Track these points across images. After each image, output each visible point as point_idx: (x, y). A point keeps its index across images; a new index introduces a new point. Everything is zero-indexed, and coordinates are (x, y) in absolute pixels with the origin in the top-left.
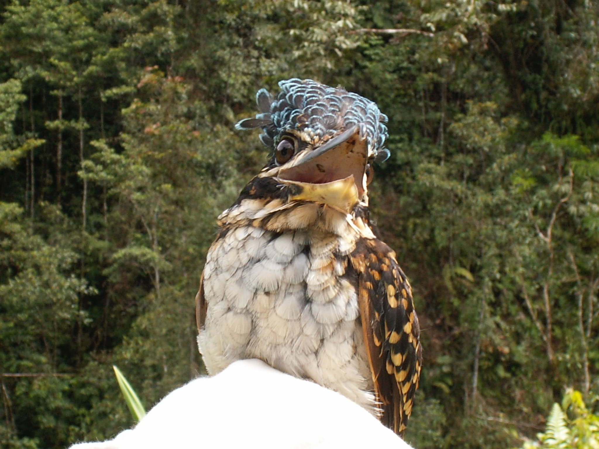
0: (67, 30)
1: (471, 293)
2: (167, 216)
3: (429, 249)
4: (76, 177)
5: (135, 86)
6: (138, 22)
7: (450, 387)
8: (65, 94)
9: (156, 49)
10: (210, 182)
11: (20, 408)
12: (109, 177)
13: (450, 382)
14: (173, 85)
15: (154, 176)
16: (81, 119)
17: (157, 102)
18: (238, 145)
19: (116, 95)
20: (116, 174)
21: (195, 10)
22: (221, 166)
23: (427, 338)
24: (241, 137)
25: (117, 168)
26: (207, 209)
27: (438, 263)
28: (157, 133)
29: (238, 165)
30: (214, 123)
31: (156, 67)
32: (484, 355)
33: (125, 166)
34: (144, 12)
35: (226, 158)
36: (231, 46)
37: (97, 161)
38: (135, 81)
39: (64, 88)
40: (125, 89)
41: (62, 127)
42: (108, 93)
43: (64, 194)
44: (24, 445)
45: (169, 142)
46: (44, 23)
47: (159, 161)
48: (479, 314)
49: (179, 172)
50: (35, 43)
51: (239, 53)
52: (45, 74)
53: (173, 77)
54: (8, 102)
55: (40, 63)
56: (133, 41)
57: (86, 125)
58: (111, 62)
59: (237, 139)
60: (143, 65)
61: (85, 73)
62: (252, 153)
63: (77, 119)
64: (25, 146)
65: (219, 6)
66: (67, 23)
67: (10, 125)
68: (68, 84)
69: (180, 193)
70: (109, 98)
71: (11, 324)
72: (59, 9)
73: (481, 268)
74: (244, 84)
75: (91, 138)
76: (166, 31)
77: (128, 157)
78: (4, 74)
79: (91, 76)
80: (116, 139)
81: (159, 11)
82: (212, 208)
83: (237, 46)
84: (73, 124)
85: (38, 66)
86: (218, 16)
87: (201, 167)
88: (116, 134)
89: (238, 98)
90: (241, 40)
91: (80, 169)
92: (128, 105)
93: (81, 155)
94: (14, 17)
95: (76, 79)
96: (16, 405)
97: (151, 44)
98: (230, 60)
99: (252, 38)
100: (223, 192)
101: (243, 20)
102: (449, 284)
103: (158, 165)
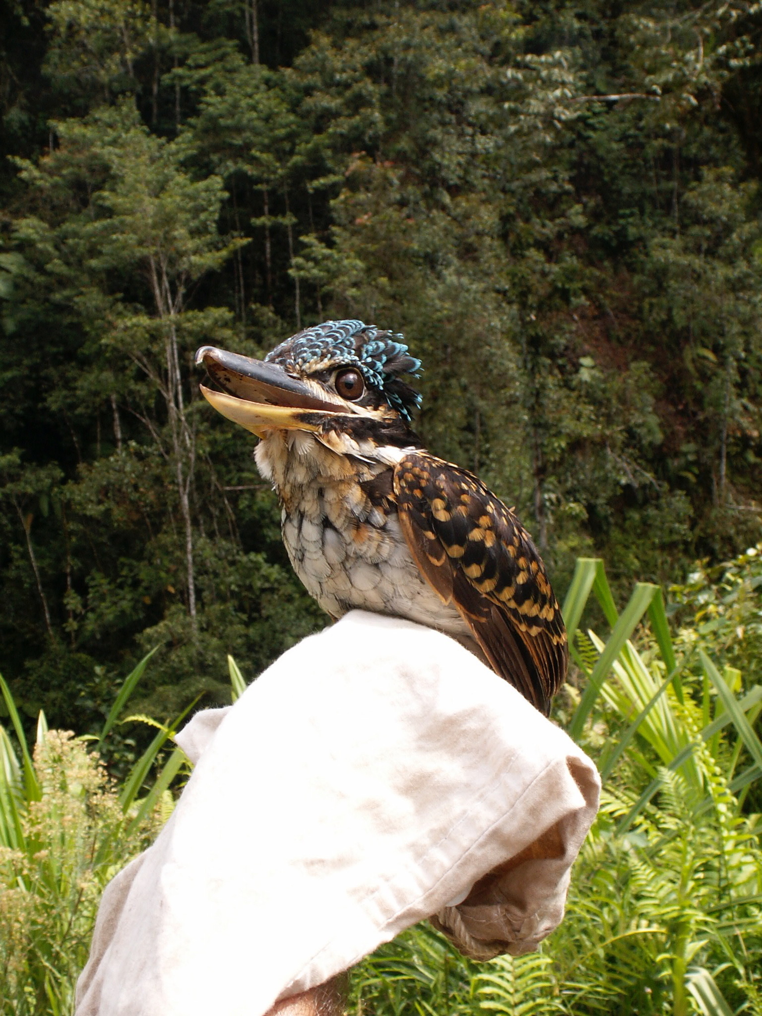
0: (267, 119)
1: (715, 374)
2: (386, 312)
3: (668, 330)
4: (287, 276)
5: (343, 174)
6: (342, 105)
7: (696, 476)
8: (269, 188)
9: (363, 133)
10: (429, 272)
11: (244, 522)
12: (322, 274)
13: (696, 471)
14: (382, 171)
15: (368, 271)
16: (288, 213)
17: (367, 190)
18: (457, 231)
19: (323, 185)
20: (328, 271)
21: (402, 88)
22: (440, 254)
23: (670, 426)
24: (459, 222)
25: (329, 263)
26: (427, 301)
27: (678, 344)
28: (368, 223)
29: (458, 252)
30: (429, 208)
31: (364, 153)
32: (731, 440)
33: (338, 262)
34: (348, 94)
35: (445, 245)
36: (443, 124)
37: (308, 258)
38: (343, 169)
39: (268, 181)
40: (332, 179)
41: (268, 223)
42: (316, 183)
43: (275, 294)
44: (251, 561)
45: (382, 233)
46: (242, 113)
47: (373, 254)
48: (724, 397)
49: (395, 265)
50: (234, 135)
51: (452, 131)
52: (248, 168)
53: (382, 162)
54: (210, 200)
55: (241, 156)
56: (337, 126)
57: (294, 220)
58: (316, 150)
59: (455, 224)
60: (350, 151)
61: (289, 164)
62: (472, 239)
63: (284, 215)
64: (231, 246)
65: (428, 82)
66: (266, 111)
67: (214, 225)
68: (272, 177)
69: (398, 286)
70: (316, 190)
71: (230, 435)
72: (257, 97)
73: (724, 347)
74: (459, 164)
75: (300, 233)
76: (372, 113)
77: (340, 251)
78: (204, 171)
79: (295, 167)
80: (326, 233)
81: (364, 92)
82: (433, 300)
83: (450, 123)
84: (280, 219)
85: (240, 160)
86: (427, 92)
87: (419, 257)
88: (326, 228)
89: (454, 180)
90: (453, 117)
91: (291, 267)
92: (336, 196)
93: (291, 251)
94: (211, 109)
95: (280, 171)
96: (239, 519)
97: (356, 128)
98: (443, 140)
99: (465, 114)
100: (444, 282)
101: (454, 96)
102: (690, 367)
103: (372, 258)
